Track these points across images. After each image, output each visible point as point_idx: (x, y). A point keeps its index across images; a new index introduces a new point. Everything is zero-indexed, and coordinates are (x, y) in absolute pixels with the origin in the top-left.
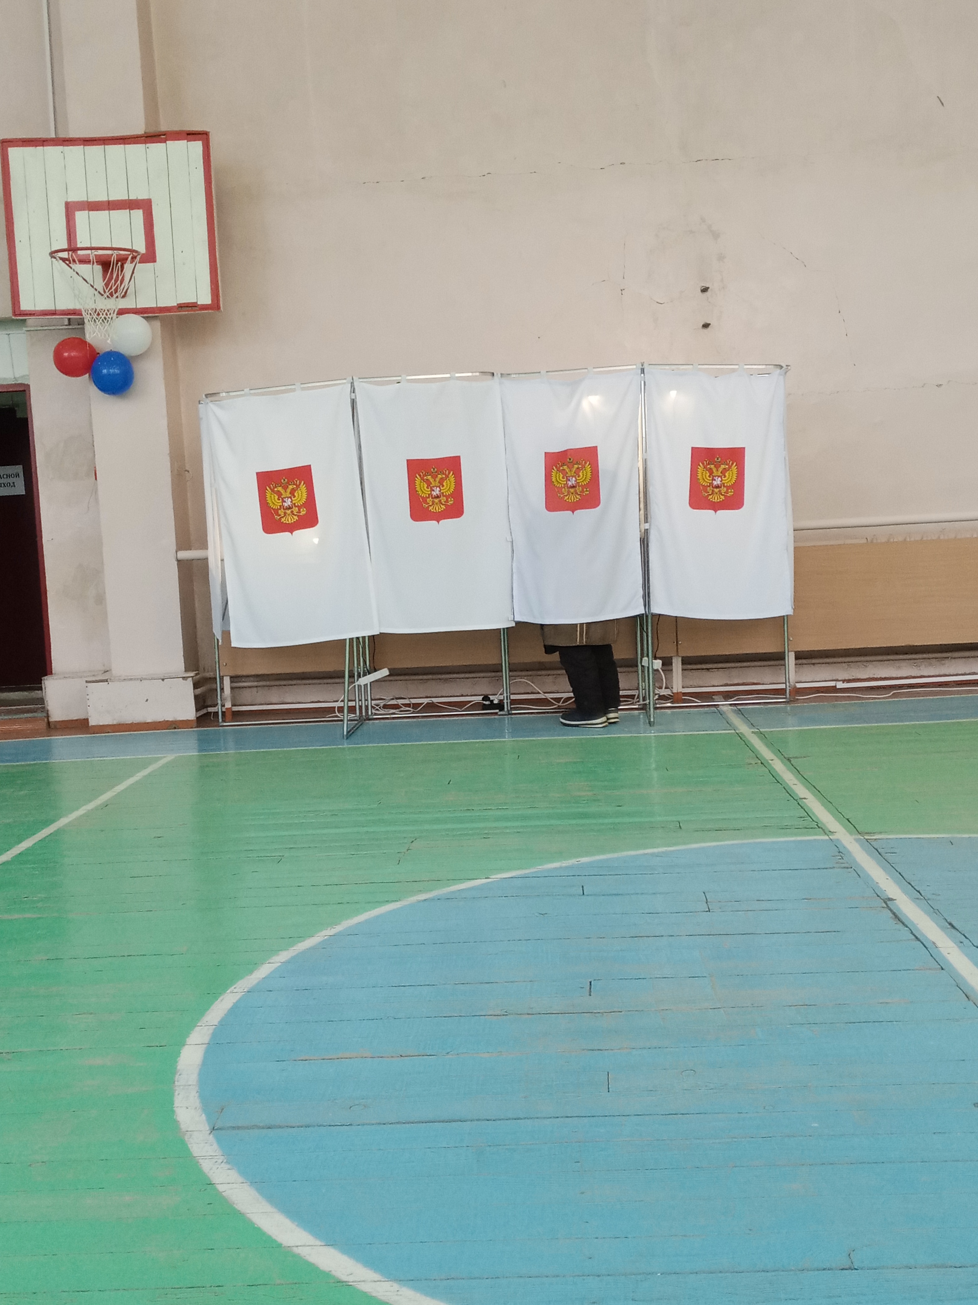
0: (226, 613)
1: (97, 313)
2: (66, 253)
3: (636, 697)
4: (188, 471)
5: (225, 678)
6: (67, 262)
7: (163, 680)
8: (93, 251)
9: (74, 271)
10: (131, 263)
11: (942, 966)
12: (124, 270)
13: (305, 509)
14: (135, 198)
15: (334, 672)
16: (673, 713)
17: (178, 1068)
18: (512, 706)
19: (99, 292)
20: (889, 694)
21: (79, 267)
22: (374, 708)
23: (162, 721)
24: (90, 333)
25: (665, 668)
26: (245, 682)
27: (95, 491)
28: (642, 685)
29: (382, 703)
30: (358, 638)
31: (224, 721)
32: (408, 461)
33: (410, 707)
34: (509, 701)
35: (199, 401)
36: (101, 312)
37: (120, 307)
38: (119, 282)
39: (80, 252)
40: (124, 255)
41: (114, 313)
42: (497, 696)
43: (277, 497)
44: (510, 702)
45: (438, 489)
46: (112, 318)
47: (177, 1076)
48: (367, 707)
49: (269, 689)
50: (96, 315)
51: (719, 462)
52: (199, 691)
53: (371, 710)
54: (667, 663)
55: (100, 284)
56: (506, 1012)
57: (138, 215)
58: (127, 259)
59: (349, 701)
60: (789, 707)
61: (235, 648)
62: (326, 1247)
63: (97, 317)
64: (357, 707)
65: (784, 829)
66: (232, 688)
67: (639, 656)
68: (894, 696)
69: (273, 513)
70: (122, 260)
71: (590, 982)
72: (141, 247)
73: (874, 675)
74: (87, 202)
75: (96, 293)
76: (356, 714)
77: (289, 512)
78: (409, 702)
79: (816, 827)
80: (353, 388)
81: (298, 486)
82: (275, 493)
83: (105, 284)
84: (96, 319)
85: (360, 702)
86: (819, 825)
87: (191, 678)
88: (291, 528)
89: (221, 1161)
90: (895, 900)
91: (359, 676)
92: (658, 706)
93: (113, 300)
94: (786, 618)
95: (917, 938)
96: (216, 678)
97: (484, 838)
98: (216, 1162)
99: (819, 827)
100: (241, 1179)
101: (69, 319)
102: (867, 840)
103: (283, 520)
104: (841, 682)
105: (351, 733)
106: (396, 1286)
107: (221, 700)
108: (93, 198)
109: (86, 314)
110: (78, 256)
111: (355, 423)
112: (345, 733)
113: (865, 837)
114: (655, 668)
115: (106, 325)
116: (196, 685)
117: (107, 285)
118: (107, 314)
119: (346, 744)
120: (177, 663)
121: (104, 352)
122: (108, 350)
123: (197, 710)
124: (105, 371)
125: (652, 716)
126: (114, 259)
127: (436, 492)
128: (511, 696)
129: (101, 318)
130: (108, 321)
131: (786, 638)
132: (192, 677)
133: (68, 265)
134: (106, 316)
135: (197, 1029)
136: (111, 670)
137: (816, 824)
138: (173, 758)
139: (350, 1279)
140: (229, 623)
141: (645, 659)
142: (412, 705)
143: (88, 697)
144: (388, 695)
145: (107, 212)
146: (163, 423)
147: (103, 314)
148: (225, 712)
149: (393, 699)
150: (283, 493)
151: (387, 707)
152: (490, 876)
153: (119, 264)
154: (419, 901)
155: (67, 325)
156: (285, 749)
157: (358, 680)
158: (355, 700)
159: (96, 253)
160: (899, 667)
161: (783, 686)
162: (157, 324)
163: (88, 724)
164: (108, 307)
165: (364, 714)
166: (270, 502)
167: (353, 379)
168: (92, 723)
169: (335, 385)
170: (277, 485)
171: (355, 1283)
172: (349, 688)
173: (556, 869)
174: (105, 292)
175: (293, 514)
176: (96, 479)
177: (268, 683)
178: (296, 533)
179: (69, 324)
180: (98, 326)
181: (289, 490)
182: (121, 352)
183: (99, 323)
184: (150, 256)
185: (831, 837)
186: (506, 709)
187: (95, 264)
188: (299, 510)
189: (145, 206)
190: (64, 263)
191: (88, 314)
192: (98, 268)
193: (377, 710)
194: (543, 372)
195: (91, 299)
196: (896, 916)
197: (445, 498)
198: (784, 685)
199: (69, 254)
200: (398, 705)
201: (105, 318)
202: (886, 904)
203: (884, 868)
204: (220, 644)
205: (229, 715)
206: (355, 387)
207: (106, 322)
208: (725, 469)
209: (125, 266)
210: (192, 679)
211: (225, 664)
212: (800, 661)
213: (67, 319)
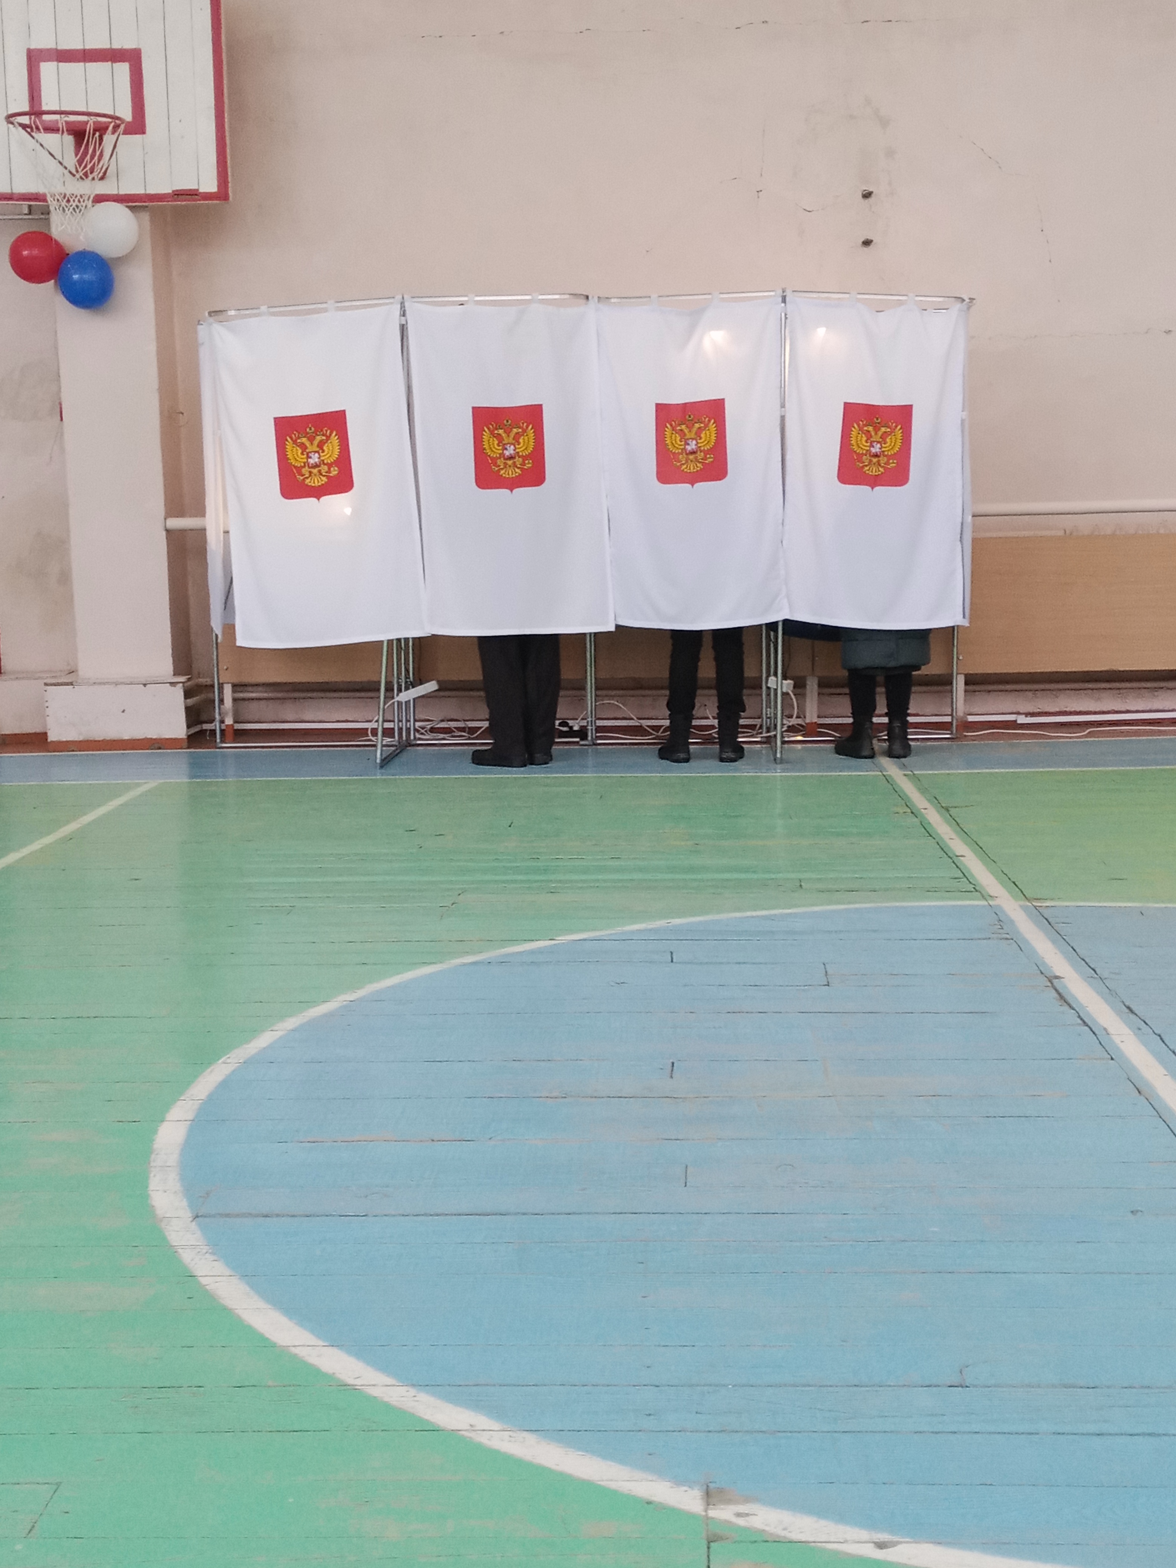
0: (230, 597)
1: (66, 198)
2: (28, 117)
3: (758, 726)
4: (182, 413)
5: (225, 685)
6: (29, 130)
7: (145, 685)
8: (63, 116)
9: (37, 141)
10: (113, 133)
11: (1112, 1055)
12: (103, 143)
13: (336, 468)
14: (120, 47)
15: (369, 682)
16: (803, 749)
17: (155, 1146)
18: (598, 735)
19: (70, 172)
20: (1084, 731)
21: (43, 137)
22: (418, 731)
23: (143, 739)
24: (57, 225)
25: (798, 691)
26: (252, 692)
27: (60, 435)
28: (767, 711)
29: (429, 725)
30: (399, 640)
31: (222, 741)
32: (474, 408)
33: (464, 732)
34: (594, 728)
35: (199, 321)
36: (71, 198)
37: (98, 192)
38: (96, 158)
39: (45, 117)
40: (105, 122)
41: (88, 200)
42: (577, 721)
43: (300, 451)
44: (596, 729)
45: (512, 447)
46: (86, 207)
47: (153, 1156)
48: (408, 730)
49: (283, 703)
50: (65, 201)
51: (878, 423)
52: (190, 701)
53: (414, 734)
54: (800, 685)
55: (71, 160)
56: (566, 1094)
57: (123, 69)
58: (107, 128)
59: (384, 721)
60: (954, 744)
61: (241, 647)
62: (330, 1348)
63: (67, 204)
64: (396, 729)
65: (932, 891)
66: (235, 700)
67: (764, 676)
68: (1090, 735)
69: (295, 472)
70: (101, 130)
71: (673, 1064)
72: (126, 113)
73: (1066, 708)
74: (57, 50)
75: (66, 172)
76: (394, 737)
77: (315, 471)
78: (463, 726)
79: (973, 890)
80: (403, 309)
81: (328, 438)
82: (298, 446)
83: (78, 161)
84: (65, 208)
85: (400, 723)
86: (977, 888)
87: (181, 685)
88: (318, 493)
89: (205, 1251)
90: (1063, 978)
91: (400, 690)
92: (786, 739)
93: (87, 182)
94: (956, 628)
95: (1084, 1022)
96: (213, 686)
97: (551, 892)
98: (199, 1252)
99: (977, 891)
100: (228, 1272)
101: (30, 206)
102: (1035, 907)
103: (307, 481)
104: (1024, 716)
105: (386, 761)
106: (412, 1391)
107: (220, 714)
108: (64, 45)
109: (52, 199)
110: (42, 122)
111: (405, 354)
112: (378, 761)
113: (1034, 903)
114: (784, 690)
115: (78, 216)
116: (188, 694)
117: (80, 162)
118: (79, 201)
119: (378, 774)
120: (164, 664)
121: (74, 252)
122: (80, 249)
123: (188, 727)
124: (76, 277)
125: (778, 751)
126: (90, 128)
127: (510, 451)
128: (597, 721)
129: (71, 206)
130: (81, 210)
131: (955, 657)
132: (183, 683)
133: (29, 134)
134: (78, 204)
135: (179, 1103)
136: (77, 671)
137: (974, 886)
138: (156, 784)
139: (358, 1382)
140: (234, 612)
141: (772, 679)
142: (467, 729)
143: (47, 704)
144: (436, 715)
145: (82, 64)
146: (151, 348)
147: (74, 201)
148: (224, 730)
149: (442, 721)
150: (308, 445)
151: (435, 731)
152: (556, 937)
153: (97, 134)
154: (465, 965)
155: (26, 214)
156: (302, 778)
157: (398, 695)
158: (393, 721)
159: (67, 119)
160: (1099, 699)
161: (948, 719)
162: (146, 217)
163: (47, 740)
164: (82, 193)
165: (404, 738)
166: (291, 458)
167: (403, 298)
168: (52, 737)
169: (381, 305)
170: (300, 436)
171: (363, 1387)
172: (386, 707)
173: (639, 931)
174: (77, 171)
175: (321, 474)
176: (62, 419)
177: (280, 695)
178: (324, 499)
179: (30, 213)
180: (67, 217)
181: (316, 442)
182: (99, 252)
183: (69, 213)
184: (137, 126)
185: (991, 903)
186: (589, 738)
187: (65, 133)
188: (329, 469)
189: (133, 58)
190: (24, 132)
191: (54, 200)
192: (69, 140)
193: (422, 734)
194: (654, 296)
195: (59, 180)
196: (1061, 997)
197: (521, 460)
198: (950, 717)
199: (30, 119)
200: (450, 728)
201: (77, 206)
202: (1052, 983)
203: (1054, 942)
204: (219, 640)
205: (229, 734)
206: (406, 309)
207: (78, 211)
208: (885, 432)
209: (105, 137)
210: (184, 686)
211: (225, 667)
212: (971, 688)
213: (27, 206)
